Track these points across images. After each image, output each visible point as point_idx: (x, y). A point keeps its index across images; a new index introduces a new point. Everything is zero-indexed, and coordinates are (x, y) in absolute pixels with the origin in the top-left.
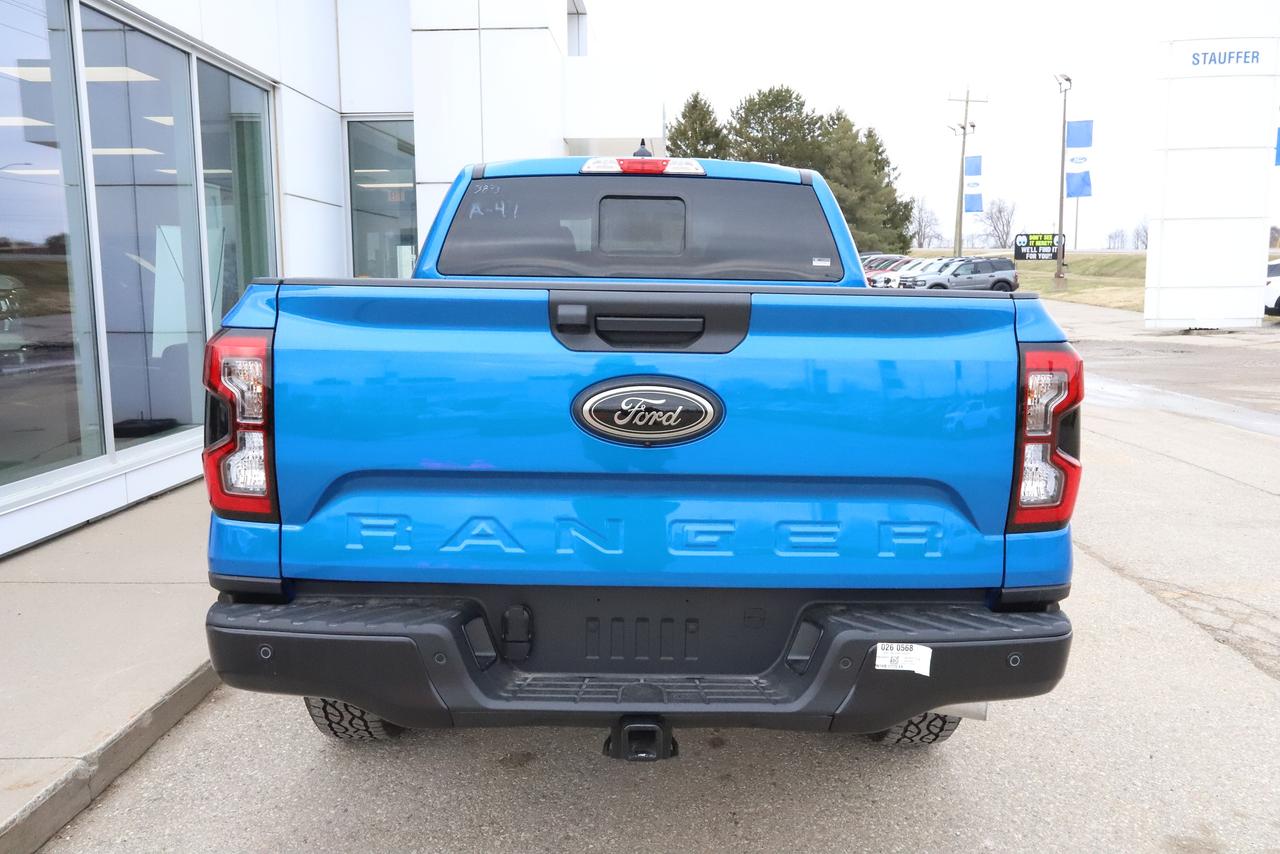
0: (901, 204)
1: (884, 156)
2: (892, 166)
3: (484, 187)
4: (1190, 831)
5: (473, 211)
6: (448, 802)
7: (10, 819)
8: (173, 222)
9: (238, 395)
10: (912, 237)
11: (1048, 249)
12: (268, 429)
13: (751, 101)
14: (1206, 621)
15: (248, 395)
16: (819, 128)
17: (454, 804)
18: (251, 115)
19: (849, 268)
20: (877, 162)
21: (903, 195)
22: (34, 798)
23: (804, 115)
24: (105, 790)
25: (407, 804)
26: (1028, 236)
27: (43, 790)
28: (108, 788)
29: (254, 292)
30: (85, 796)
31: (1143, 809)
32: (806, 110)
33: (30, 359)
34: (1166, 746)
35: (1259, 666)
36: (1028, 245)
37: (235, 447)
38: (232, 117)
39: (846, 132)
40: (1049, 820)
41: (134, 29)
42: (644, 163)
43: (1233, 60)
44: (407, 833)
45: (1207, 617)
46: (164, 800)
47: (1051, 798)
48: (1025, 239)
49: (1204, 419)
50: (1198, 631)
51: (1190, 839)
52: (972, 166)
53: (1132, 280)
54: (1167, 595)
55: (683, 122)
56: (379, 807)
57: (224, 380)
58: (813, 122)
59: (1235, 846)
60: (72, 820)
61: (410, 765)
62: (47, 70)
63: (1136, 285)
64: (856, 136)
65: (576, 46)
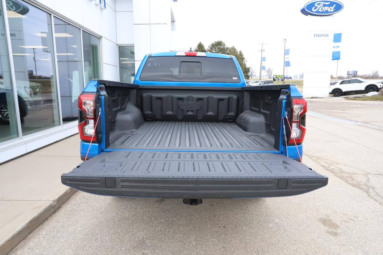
0: (247, 68)
1: (243, 57)
2: (245, 59)
3: (151, 59)
4: (324, 217)
5: (149, 65)
6: (143, 212)
7: (34, 216)
8: (77, 70)
9: (87, 110)
10: (250, 76)
11: (281, 79)
12: (95, 119)
13: (213, 44)
14: (323, 165)
15: (90, 110)
16: (229, 50)
17: (145, 212)
18: (96, 45)
19: (242, 80)
20: (242, 58)
21: (248, 66)
22: (40, 211)
23: (225, 47)
24: (58, 208)
25: (133, 212)
26: (276, 76)
27: (43, 209)
28: (59, 207)
29: (91, 83)
30: (53, 210)
31: (313, 211)
32: (226, 46)
33: (44, 103)
34: (317, 196)
35: (335, 175)
36: (276, 78)
37: (86, 124)
38: (91, 45)
39: (235, 51)
40: (291, 214)
41: (70, 24)
42: (191, 53)
43: (323, 36)
44: (133, 220)
45: (323, 164)
46: (73, 211)
47: (291, 209)
48: (275, 76)
49: (317, 117)
50: (321, 167)
51: (324, 219)
52: (263, 59)
53: (300, 86)
54: (313, 159)
55: (197, 48)
56: (126, 213)
57: (83, 106)
58: (227, 49)
59: (335, 220)
60: (50, 216)
61: (134, 202)
62: (46, 34)
63: (301, 87)
64: (237, 52)
65: (173, 29)
